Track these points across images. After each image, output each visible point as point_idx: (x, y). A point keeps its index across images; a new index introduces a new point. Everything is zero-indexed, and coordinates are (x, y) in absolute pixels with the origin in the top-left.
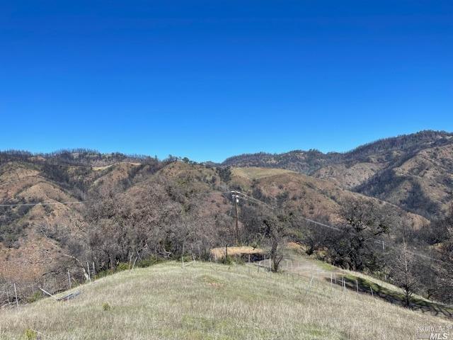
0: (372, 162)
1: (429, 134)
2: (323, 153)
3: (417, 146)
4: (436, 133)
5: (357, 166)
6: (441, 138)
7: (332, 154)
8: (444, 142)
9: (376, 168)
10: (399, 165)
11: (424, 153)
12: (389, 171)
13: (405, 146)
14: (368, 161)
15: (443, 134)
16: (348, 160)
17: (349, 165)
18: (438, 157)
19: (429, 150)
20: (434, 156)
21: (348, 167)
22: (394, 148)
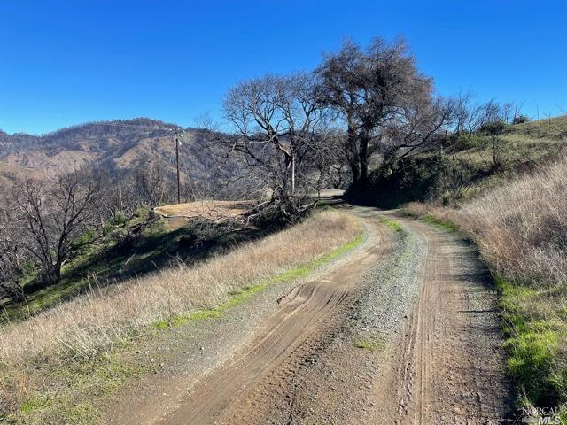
0: (83, 150)
1: (147, 122)
2: (8, 133)
3: (134, 135)
4: (154, 122)
5: (64, 153)
6: (158, 128)
7: (21, 135)
8: (162, 133)
9: (90, 158)
10: (120, 155)
11: (145, 142)
12: (109, 162)
13: (121, 133)
14: (78, 148)
15: (159, 123)
16: (49, 145)
17: (51, 152)
18: (159, 149)
19: (150, 140)
20: (155, 147)
21: (49, 156)
22: (109, 135)
